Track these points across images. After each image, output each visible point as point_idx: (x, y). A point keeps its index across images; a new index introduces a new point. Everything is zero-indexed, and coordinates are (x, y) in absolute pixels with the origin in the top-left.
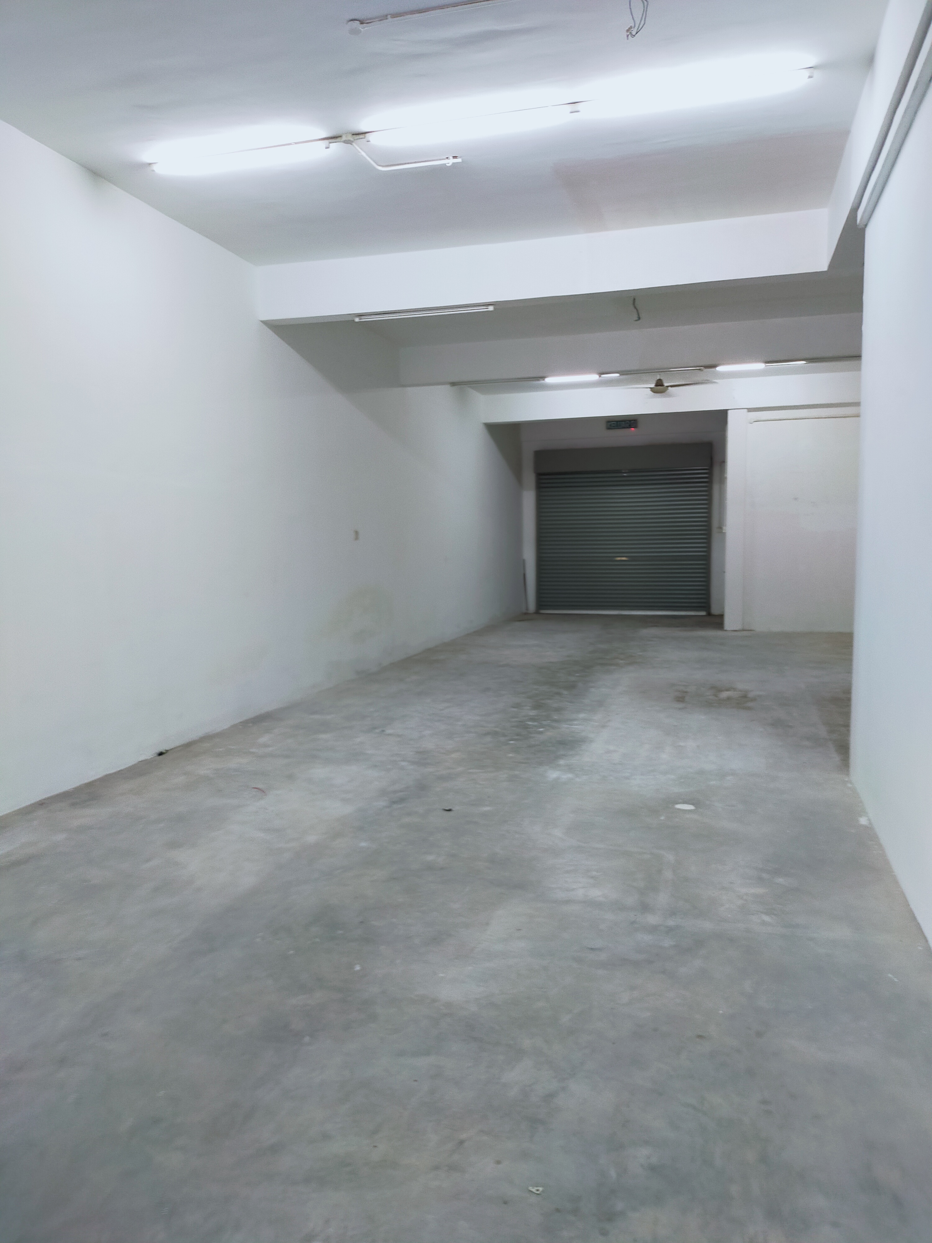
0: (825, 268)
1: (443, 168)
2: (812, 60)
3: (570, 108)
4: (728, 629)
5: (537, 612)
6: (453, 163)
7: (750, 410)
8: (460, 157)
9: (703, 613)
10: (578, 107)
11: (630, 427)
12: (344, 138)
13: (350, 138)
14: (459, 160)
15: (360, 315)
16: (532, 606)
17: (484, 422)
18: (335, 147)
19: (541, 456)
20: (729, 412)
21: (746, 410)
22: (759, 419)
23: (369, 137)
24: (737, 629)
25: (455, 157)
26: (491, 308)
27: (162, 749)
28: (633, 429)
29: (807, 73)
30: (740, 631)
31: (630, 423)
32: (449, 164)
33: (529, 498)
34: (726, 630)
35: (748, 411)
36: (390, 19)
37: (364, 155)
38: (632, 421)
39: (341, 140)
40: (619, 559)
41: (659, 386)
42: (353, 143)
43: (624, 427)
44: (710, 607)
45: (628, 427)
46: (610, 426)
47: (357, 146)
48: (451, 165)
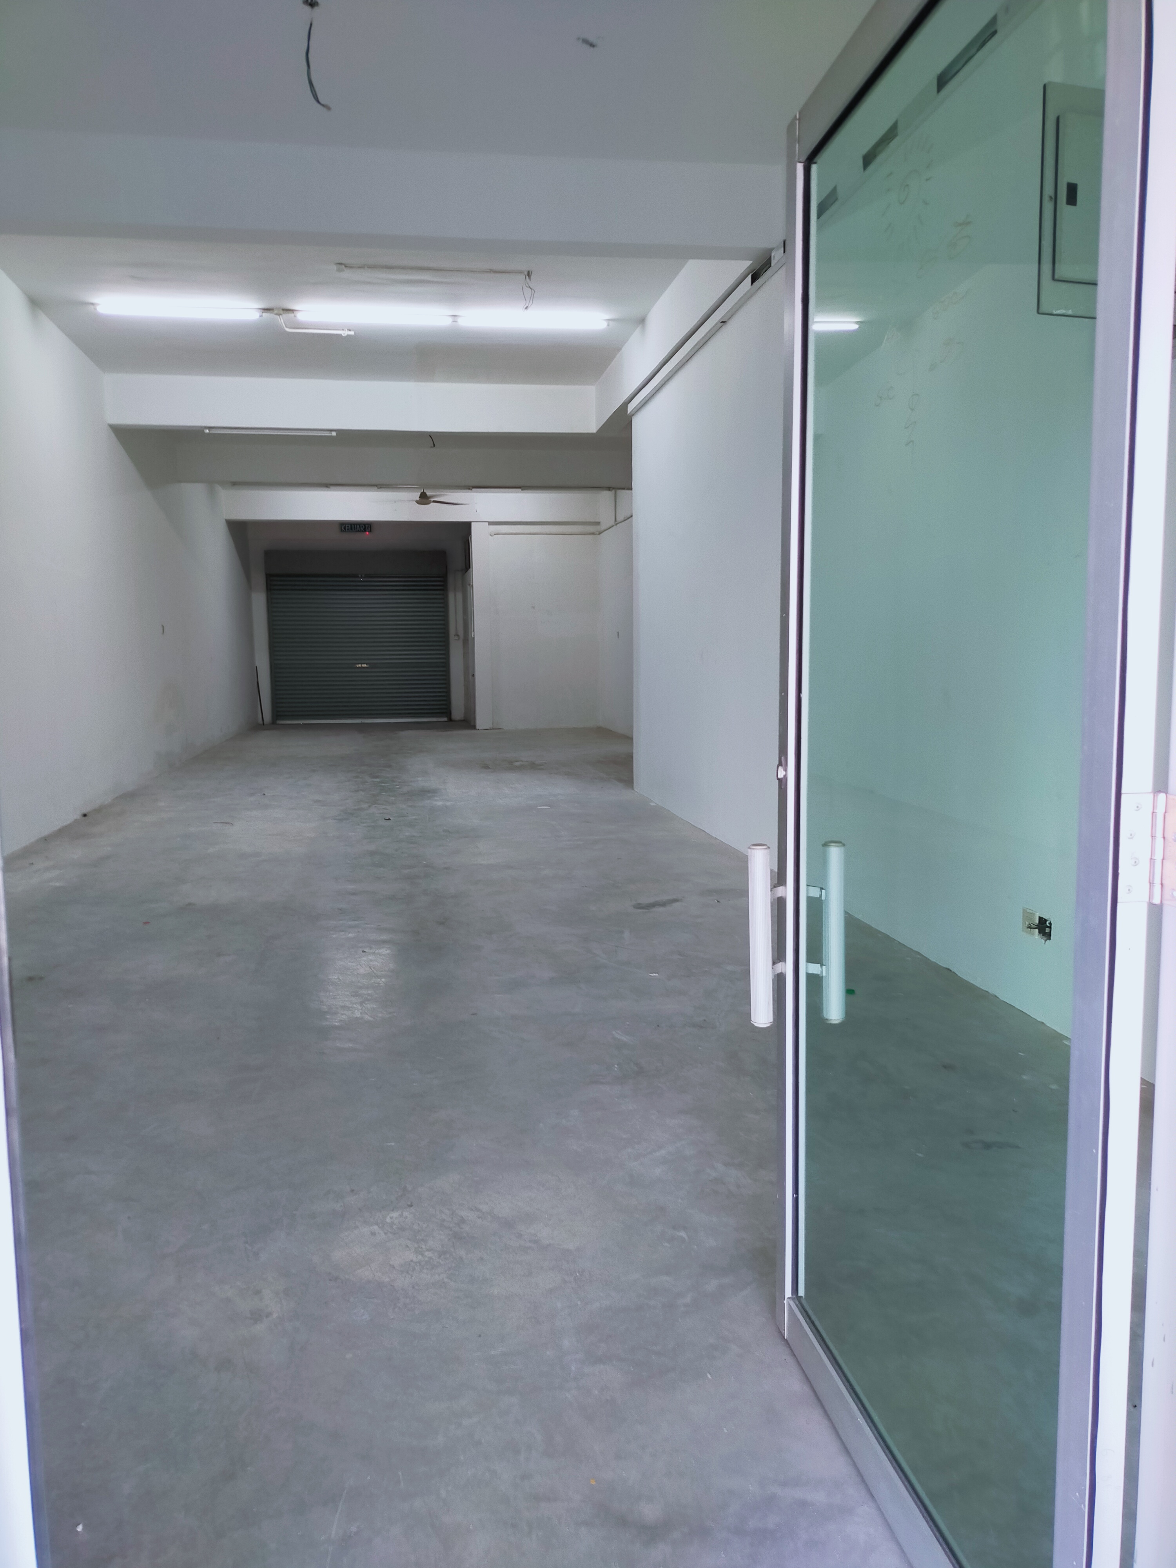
0: (594, 431)
1: (340, 335)
3: (451, 319)
4: (481, 728)
5: (273, 722)
6: (348, 335)
7: (490, 523)
8: (353, 330)
9: (445, 719)
10: (457, 319)
11: (365, 530)
12: (276, 312)
13: (281, 312)
14: (352, 333)
15: (210, 428)
16: (268, 717)
17: (226, 518)
18: (266, 315)
19: (270, 555)
20: (472, 523)
21: (487, 523)
22: (500, 532)
23: (297, 314)
24: (488, 728)
25: (349, 331)
26: (334, 434)
27: (85, 812)
28: (369, 533)
29: (606, 323)
30: (491, 729)
31: (364, 527)
32: (344, 334)
33: (259, 600)
34: (478, 730)
35: (489, 525)
36: (366, 268)
37: (281, 320)
38: (367, 526)
39: (271, 311)
40: (360, 665)
41: (424, 499)
42: (279, 315)
43: (358, 531)
44: (450, 714)
45: (363, 531)
46: (345, 528)
47: (281, 316)
48: (346, 335)
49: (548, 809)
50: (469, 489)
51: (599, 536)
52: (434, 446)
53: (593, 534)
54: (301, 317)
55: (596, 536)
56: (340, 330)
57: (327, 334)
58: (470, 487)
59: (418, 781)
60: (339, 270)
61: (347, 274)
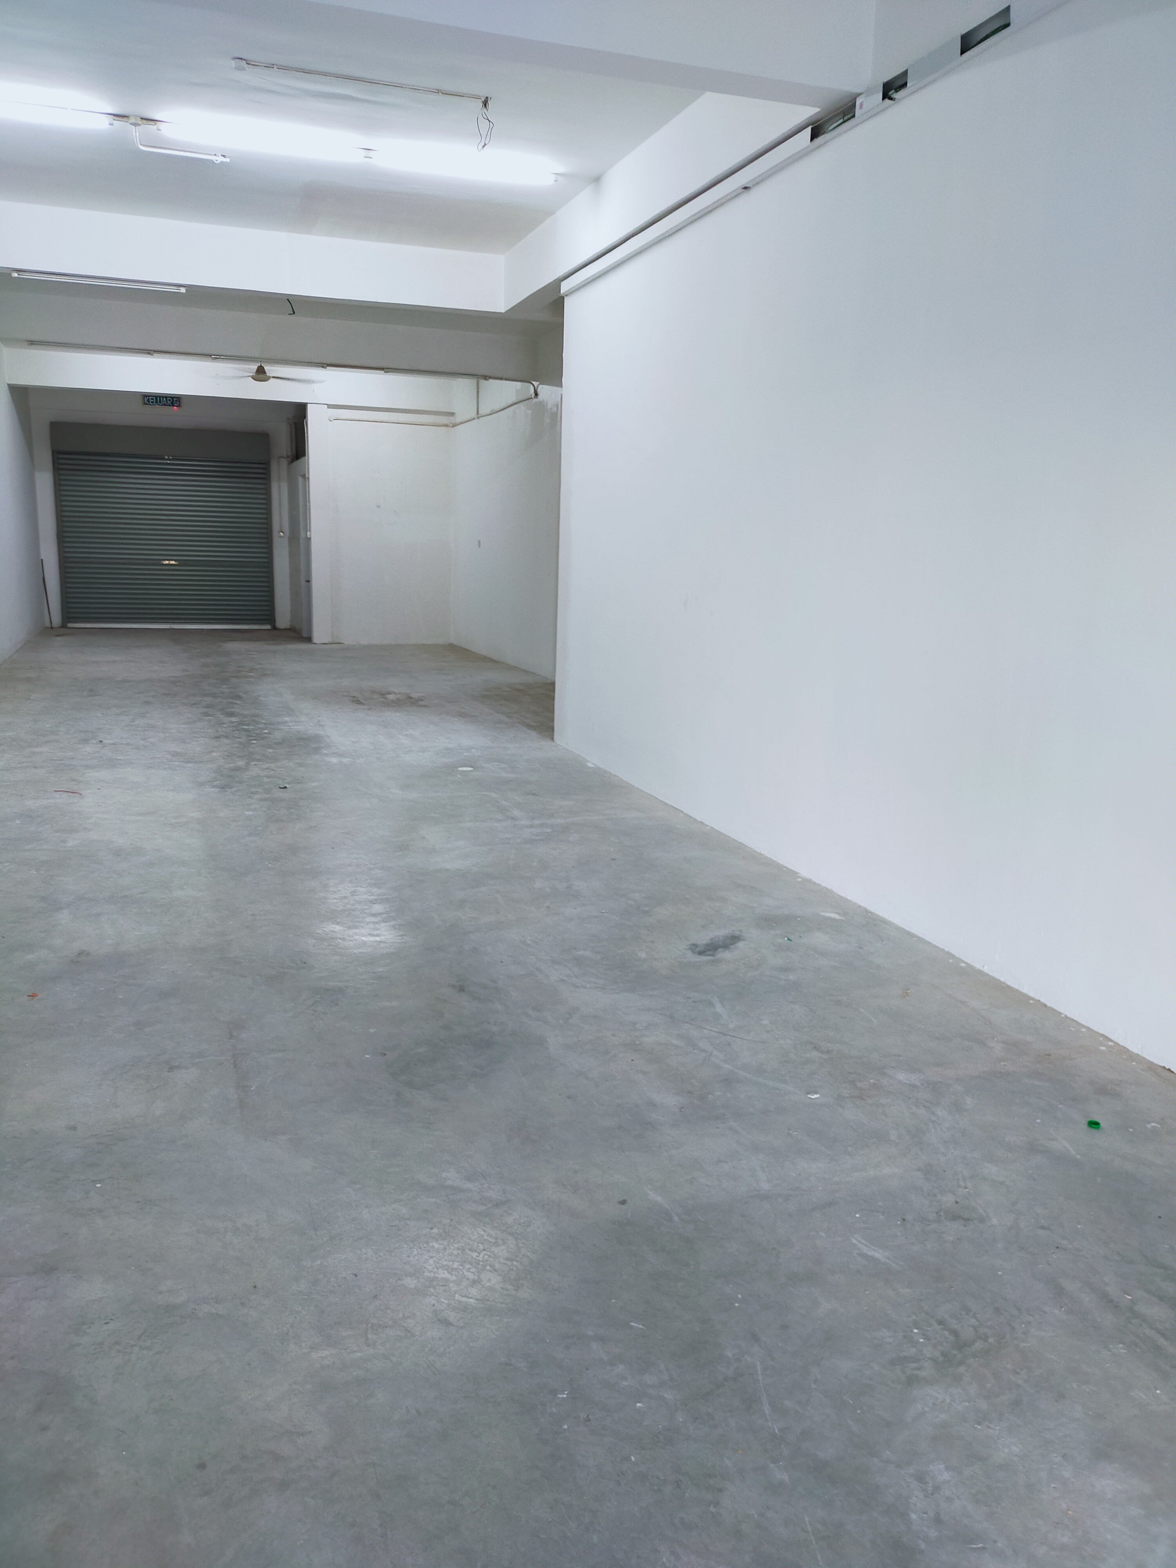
0: (503, 310)
2: (561, 169)
3: (364, 153)
4: (317, 642)
5: (64, 626)
6: (222, 162)
7: (330, 406)
8: (229, 157)
9: (268, 627)
10: (371, 154)
11: (172, 405)
12: (132, 120)
13: (139, 122)
14: (227, 160)
15: (18, 271)
16: (57, 619)
18: (118, 124)
19: (58, 429)
20: (308, 405)
21: (326, 406)
22: (338, 417)
23: (161, 126)
24: (326, 642)
25: (224, 156)
26: (183, 290)
28: (175, 407)
29: (554, 177)
30: (331, 644)
31: (174, 401)
32: (217, 161)
33: (45, 482)
34: (316, 644)
35: (328, 408)
36: (275, 69)
37: (136, 134)
38: (175, 399)
39: (125, 119)
40: (167, 562)
41: (260, 374)
42: (135, 125)
43: (165, 405)
44: (275, 621)
45: (170, 405)
46: (148, 400)
47: (137, 127)
48: (218, 162)
49: (472, 771)
50: (323, 367)
51: (453, 429)
52: (294, 313)
53: (446, 426)
54: (167, 131)
55: (450, 428)
56: (211, 155)
57: (197, 159)
58: (324, 365)
59: (286, 722)
60: (238, 68)
61: (249, 76)
